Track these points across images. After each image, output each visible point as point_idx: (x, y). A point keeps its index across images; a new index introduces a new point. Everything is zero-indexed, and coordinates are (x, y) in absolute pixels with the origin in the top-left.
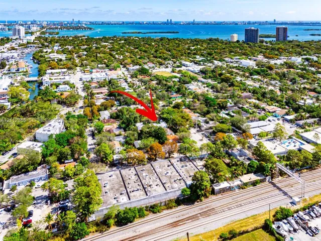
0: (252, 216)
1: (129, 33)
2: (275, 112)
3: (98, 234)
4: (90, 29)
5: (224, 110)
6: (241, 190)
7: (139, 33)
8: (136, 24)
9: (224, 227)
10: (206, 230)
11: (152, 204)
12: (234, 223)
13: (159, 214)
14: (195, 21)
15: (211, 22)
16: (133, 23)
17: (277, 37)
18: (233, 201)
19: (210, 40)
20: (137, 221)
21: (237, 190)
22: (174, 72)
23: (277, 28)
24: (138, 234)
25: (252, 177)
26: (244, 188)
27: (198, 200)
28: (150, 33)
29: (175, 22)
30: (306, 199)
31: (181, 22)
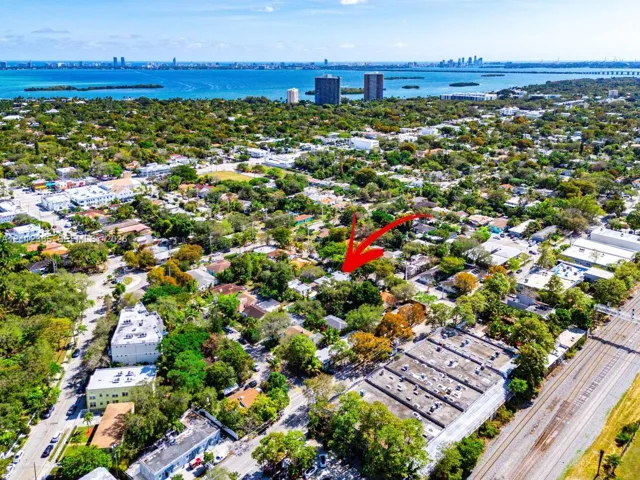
1: (42, 89)
2: (487, 224)
6: (571, 361)
7: (69, 88)
14: (177, 61)
15: (210, 64)
16: (29, 66)
17: (367, 91)
18: (577, 380)
19: (249, 100)
21: (565, 363)
22: (243, 171)
23: (365, 75)
26: (573, 356)
27: (534, 395)
28: (96, 88)
29: (133, 63)
31: (145, 63)
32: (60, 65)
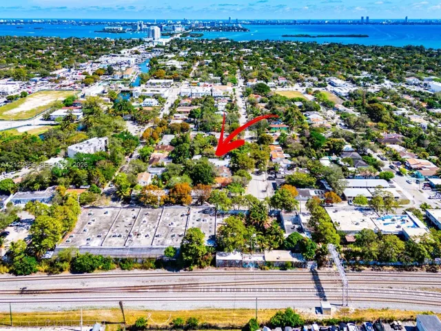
0: (241, 309)
1: (292, 36)
2: (420, 169)
3: (45, 275)
4: (245, 30)
5: (336, 154)
6: (259, 270)
8: (312, 24)
9: (191, 311)
10: (164, 308)
11: (124, 257)
12: (208, 310)
13: (126, 272)
14: (408, 18)
18: (234, 281)
19: (409, 48)
20: (96, 272)
21: (252, 269)
22: (307, 93)
24: (85, 287)
25: (286, 256)
26: (264, 269)
27: (187, 268)
30: (348, 310)
32: (326, 22)
